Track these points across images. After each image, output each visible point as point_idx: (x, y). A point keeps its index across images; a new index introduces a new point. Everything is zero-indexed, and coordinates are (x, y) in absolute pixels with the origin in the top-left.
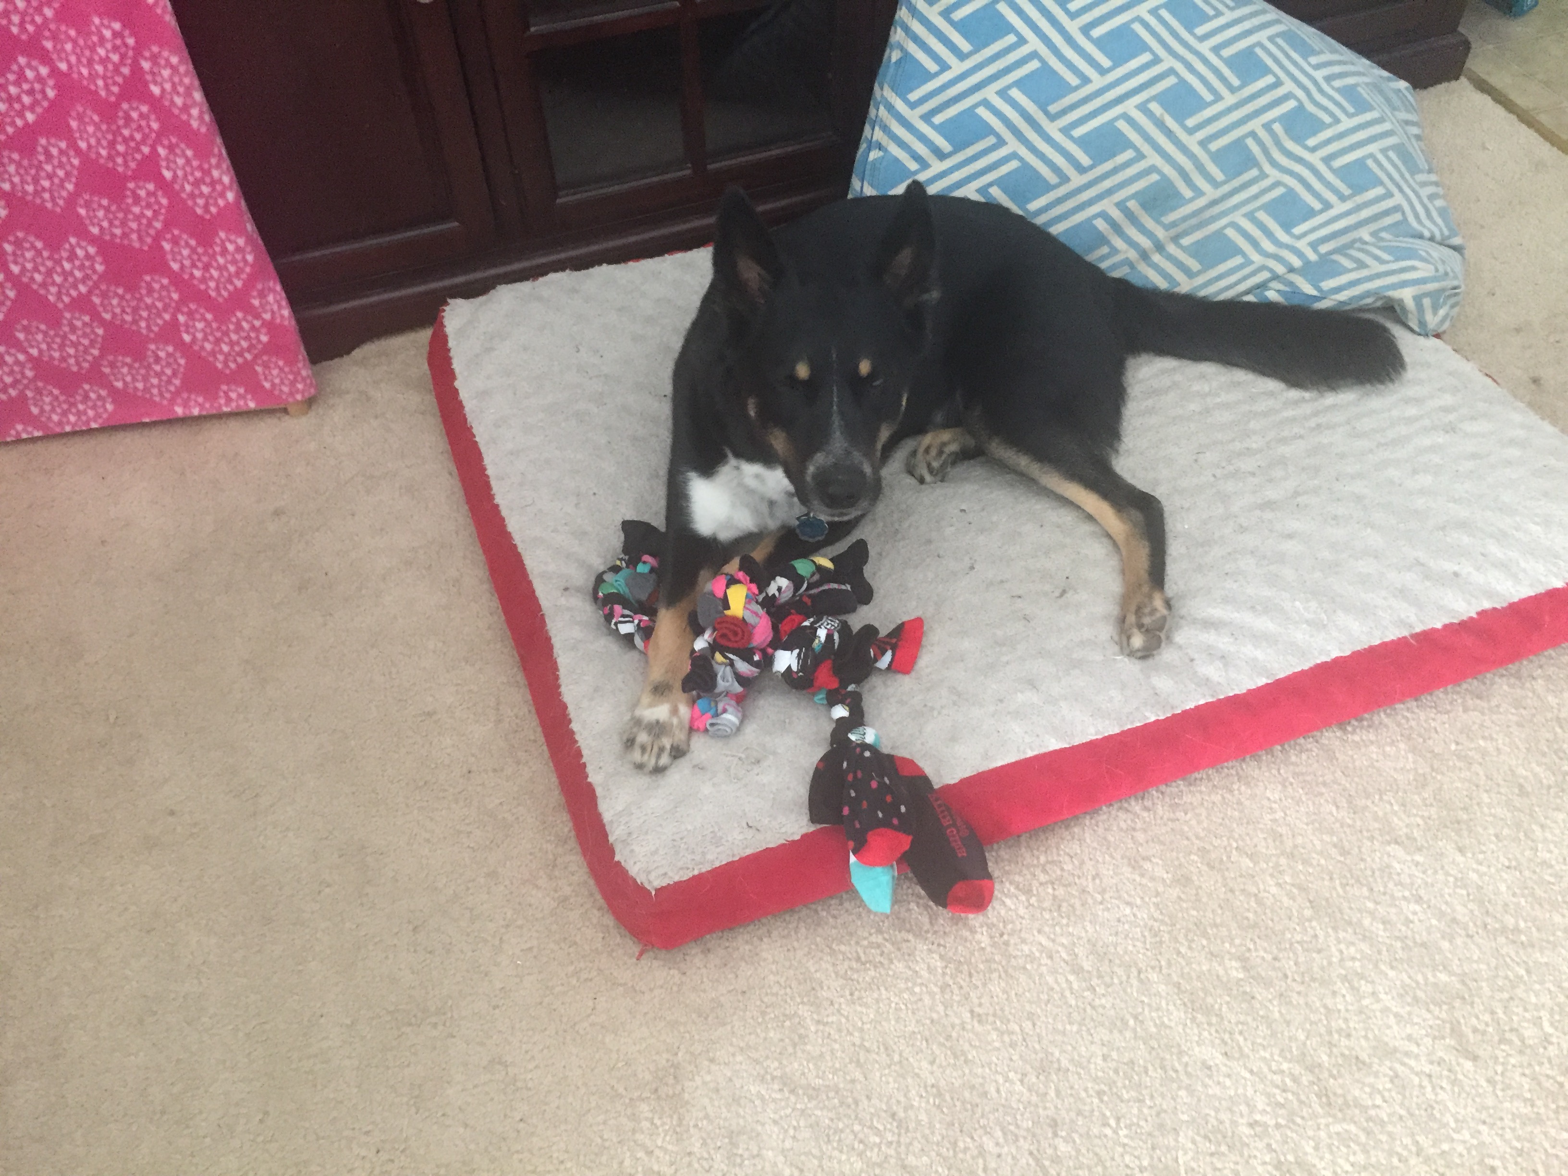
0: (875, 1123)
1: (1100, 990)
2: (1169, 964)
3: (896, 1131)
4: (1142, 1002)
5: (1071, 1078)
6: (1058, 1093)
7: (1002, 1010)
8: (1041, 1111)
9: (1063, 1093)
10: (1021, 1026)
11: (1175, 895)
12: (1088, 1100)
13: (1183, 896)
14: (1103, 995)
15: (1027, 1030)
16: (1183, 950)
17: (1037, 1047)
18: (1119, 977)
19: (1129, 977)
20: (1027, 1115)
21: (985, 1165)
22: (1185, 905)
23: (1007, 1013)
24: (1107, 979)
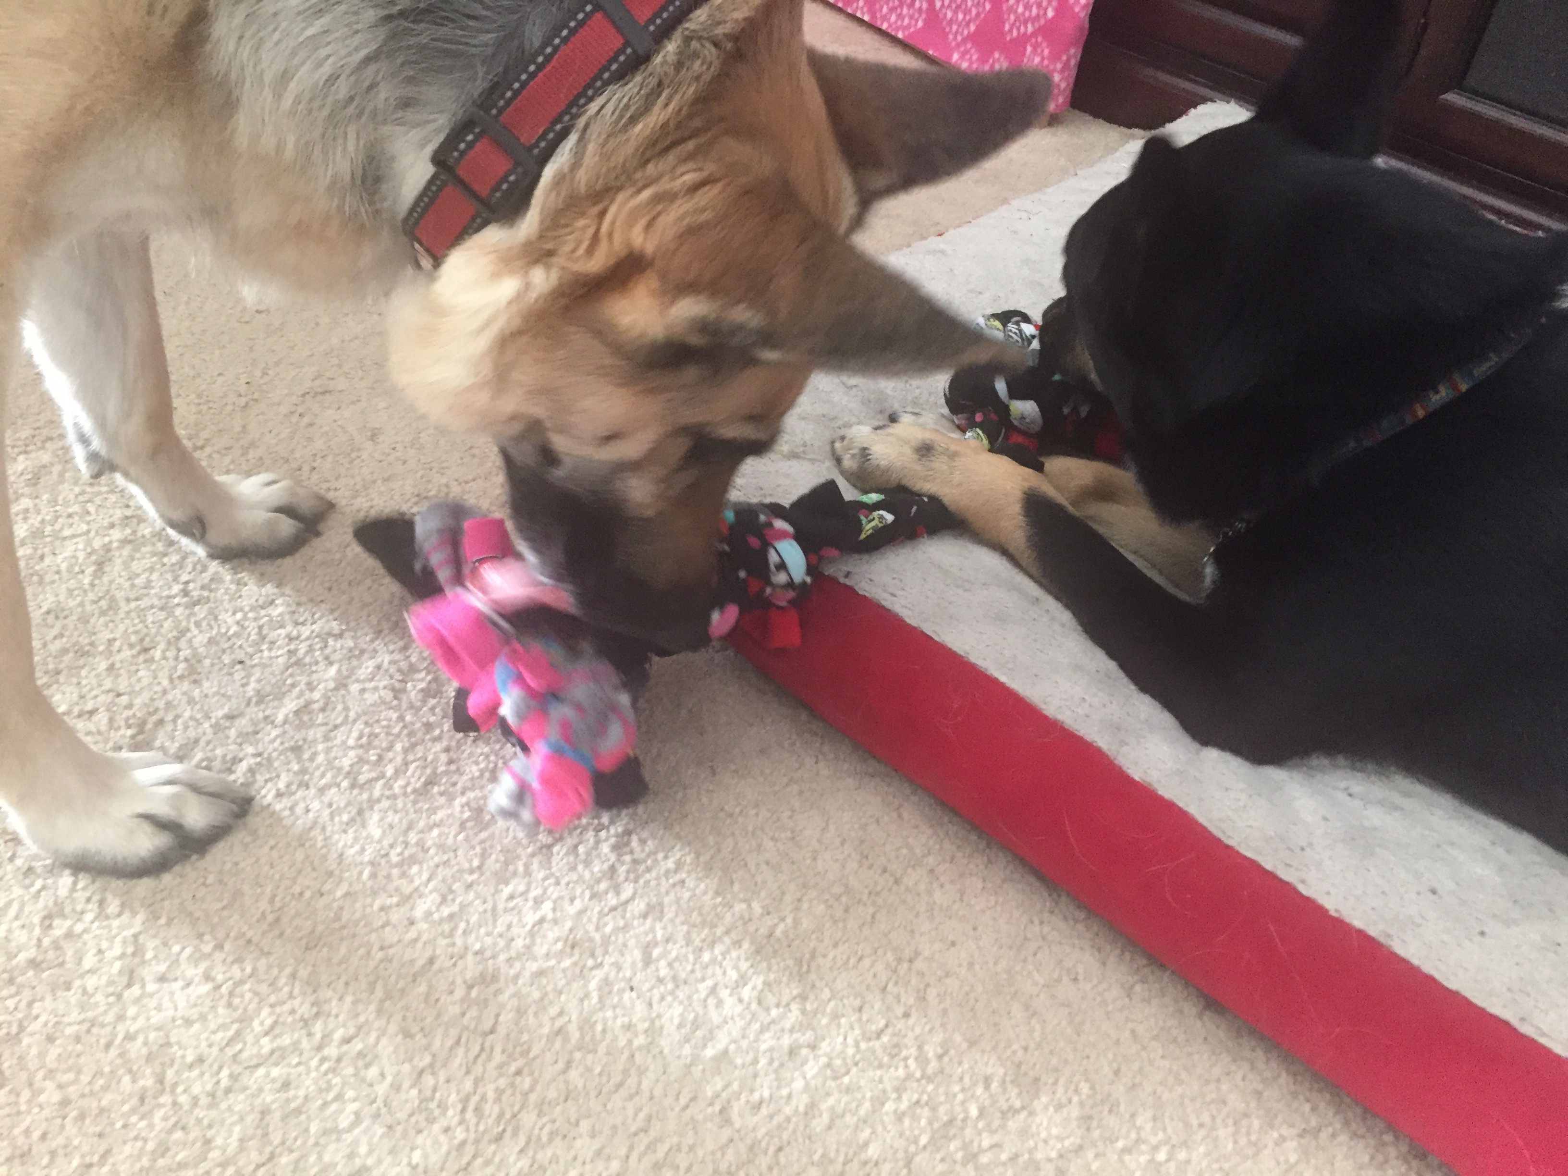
0: (414, 765)
1: (746, 993)
2: (848, 1090)
3: (409, 789)
4: (755, 1061)
5: (575, 985)
6: (541, 973)
7: (648, 870)
8: (502, 957)
9: (544, 981)
10: (632, 898)
11: (990, 1071)
12: (545, 1019)
13: (994, 1086)
14: (740, 1001)
15: (629, 908)
16: (889, 1106)
17: (608, 929)
18: (783, 1017)
19: (792, 1030)
20: (489, 940)
21: (390, 907)
22: (980, 1091)
23: (648, 876)
24: (771, 999)
